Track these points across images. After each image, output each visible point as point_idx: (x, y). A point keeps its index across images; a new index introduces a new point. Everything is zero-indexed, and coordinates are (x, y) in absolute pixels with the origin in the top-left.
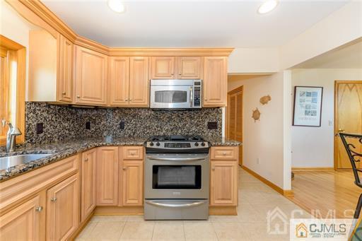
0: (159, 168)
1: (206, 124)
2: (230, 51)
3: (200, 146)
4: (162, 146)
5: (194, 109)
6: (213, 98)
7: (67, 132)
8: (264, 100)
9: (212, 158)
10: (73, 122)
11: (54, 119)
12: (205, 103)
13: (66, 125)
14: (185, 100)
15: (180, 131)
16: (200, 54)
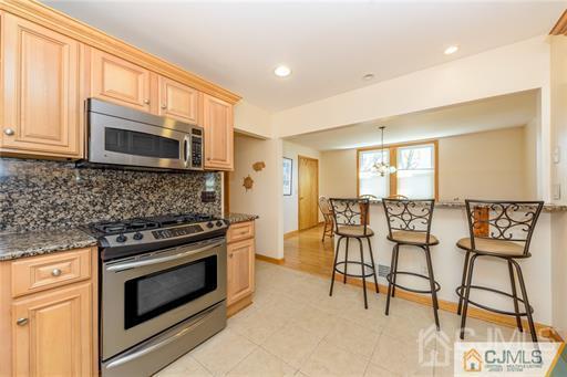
0: (140, 283)
1: (199, 195)
2: (237, 100)
3: (215, 228)
4: (148, 237)
5: (191, 172)
6: (218, 157)
8: (258, 167)
9: (229, 241)
12: (207, 164)
14: (175, 155)
15: (152, 209)
16: (198, 86)
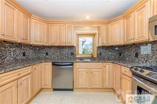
7: (110, 56)
10: (113, 52)
11: (105, 51)
13: (110, 53)
